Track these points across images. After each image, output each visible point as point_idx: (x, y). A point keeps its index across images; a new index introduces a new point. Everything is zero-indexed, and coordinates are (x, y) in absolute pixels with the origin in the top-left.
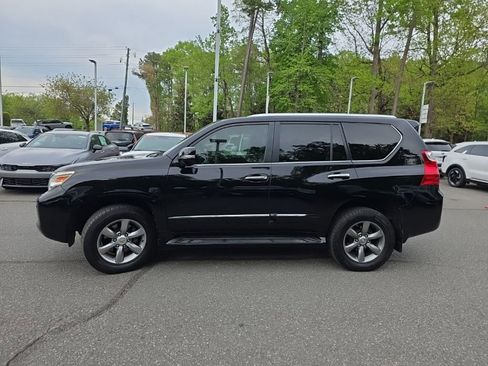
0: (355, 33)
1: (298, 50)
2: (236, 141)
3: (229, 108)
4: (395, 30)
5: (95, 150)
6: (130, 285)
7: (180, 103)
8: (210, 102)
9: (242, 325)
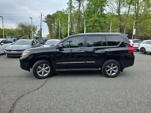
0: (112, 7)
1: (94, 12)
2: (75, 41)
3: (73, 31)
4: (125, 5)
5: (33, 45)
6: (46, 82)
7: (58, 30)
8: (67, 30)
9: (77, 91)
